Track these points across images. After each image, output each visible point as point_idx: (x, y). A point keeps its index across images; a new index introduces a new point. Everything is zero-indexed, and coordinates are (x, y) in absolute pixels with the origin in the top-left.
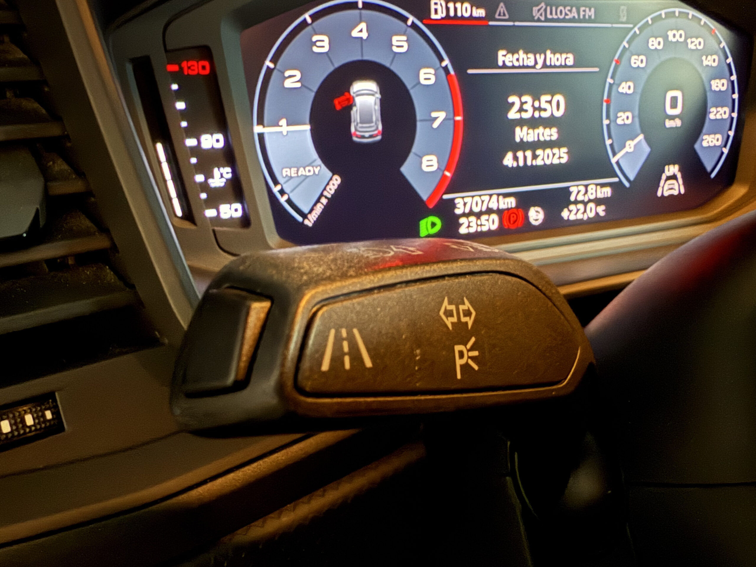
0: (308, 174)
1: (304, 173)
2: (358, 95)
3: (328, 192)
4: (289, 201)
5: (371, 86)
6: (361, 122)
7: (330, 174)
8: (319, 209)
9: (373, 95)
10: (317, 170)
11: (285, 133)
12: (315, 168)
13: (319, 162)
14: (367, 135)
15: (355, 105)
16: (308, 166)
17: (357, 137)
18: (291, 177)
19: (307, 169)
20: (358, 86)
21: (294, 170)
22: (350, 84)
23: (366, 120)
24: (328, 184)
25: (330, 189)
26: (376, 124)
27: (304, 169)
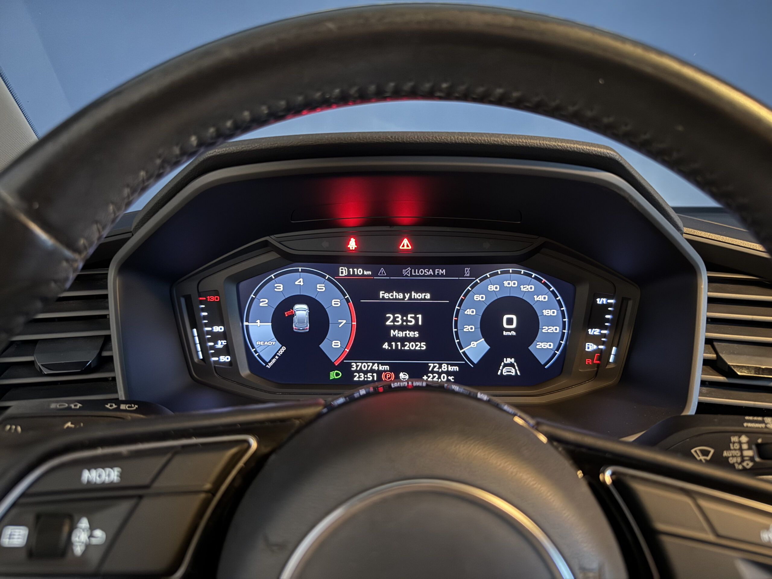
0: (269, 344)
1: (267, 344)
2: (297, 311)
3: (279, 353)
4: (259, 356)
5: (305, 307)
6: (298, 323)
7: (281, 346)
8: (274, 361)
9: (305, 311)
10: (274, 343)
11: (259, 326)
12: (273, 342)
13: (275, 339)
14: (301, 328)
15: (296, 315)
16: (269, 341)
17: (296, 329)
18: (261, 345)
19: (269, 342)
20: (297, 307)
21: (262, 343)
22: (294, 306)
23: (301, 321)
24: (279, 350)
25: (280, 352)
26: (306, 324)
27: (268, 342)
